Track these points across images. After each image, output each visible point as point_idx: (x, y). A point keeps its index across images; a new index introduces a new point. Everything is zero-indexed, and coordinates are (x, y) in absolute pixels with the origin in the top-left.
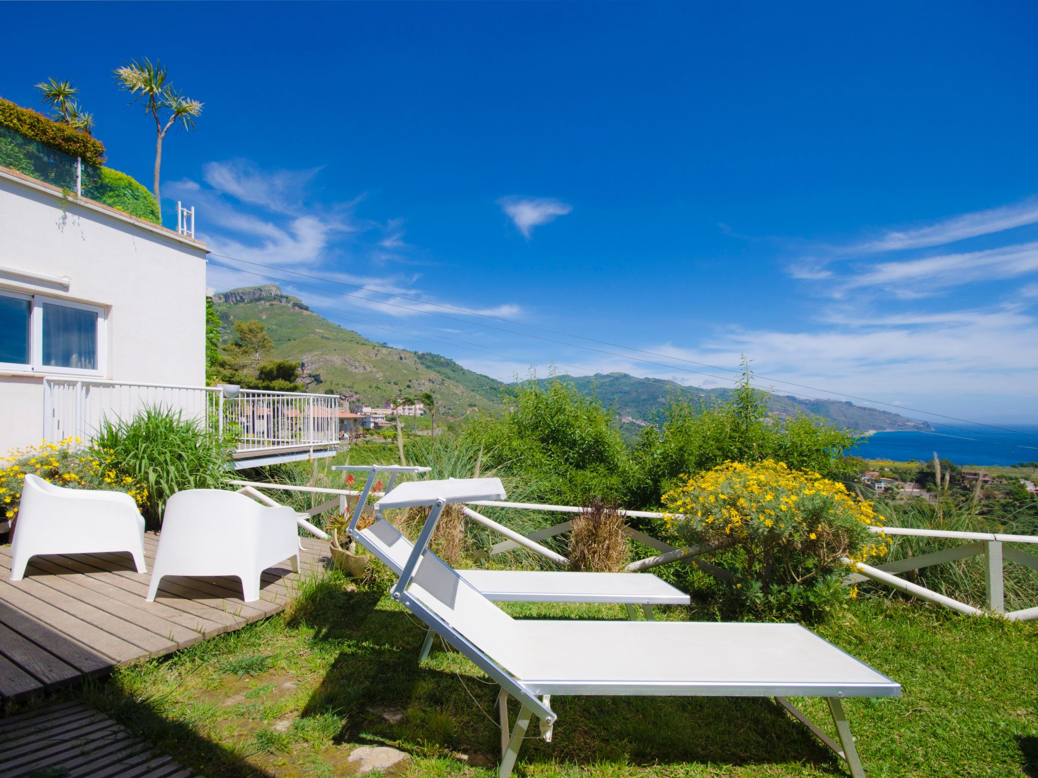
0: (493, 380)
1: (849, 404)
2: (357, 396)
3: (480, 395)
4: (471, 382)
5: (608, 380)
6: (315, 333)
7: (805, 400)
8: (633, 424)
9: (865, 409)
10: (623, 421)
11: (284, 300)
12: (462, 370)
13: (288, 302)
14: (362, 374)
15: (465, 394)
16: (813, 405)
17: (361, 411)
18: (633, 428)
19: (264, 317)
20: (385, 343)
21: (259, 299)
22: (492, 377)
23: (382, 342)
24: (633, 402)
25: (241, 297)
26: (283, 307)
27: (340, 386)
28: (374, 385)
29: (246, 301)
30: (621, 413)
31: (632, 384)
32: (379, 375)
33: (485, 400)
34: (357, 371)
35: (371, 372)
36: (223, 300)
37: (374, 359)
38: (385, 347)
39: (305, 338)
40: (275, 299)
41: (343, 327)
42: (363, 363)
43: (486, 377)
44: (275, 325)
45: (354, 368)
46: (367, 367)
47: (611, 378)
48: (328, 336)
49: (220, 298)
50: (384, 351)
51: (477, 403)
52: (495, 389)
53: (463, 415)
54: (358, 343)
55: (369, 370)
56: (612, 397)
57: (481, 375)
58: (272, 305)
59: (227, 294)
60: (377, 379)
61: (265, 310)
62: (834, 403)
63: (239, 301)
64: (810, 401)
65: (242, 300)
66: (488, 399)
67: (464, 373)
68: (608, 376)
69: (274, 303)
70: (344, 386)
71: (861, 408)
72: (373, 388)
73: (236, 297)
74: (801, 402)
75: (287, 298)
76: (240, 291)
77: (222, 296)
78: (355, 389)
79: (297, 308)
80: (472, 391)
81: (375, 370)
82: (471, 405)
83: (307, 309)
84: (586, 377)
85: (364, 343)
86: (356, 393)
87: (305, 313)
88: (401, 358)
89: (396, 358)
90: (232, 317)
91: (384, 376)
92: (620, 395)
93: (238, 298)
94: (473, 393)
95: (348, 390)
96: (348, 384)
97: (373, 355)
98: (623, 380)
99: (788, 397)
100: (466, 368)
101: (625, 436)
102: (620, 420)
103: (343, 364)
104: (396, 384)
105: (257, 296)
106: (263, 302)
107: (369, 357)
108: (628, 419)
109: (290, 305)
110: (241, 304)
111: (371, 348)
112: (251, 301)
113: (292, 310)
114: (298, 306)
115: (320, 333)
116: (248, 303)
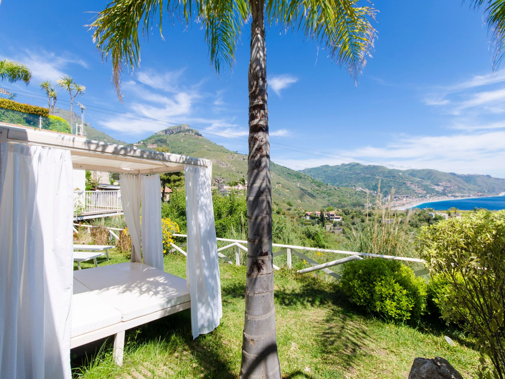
0: (289, 169)
1: (489, 176)
2: (223, 180)
3: (282, 177)
4: (278, 170)
5: (349, 167)
6: (204, 148)
7: (461, 175)
8: (362, 191)
9: (498, 179)
10: (357, 190)
11: (191, 132)
12: (274, 164)
13: (193, 132)
14: (226, 168)
15: (275, 177)
16: (466, 177)
17: (223, 188)
18: (362, 194)
19: (182, 141)
20: (237, 152)
21: (180, 132)
22: (288, 167)
23: (235, 151)
24: (362, 179)
25: (172, 131)
26: (190, 135)
27: (216, 175)
28: (231, 174)
29: (174, 133)
30: (356, 185)
31: (362, 169)
32: (234, 169)
33: (285, 180)
34: (223, 167)
35: (230, 167)
36: (164, 133)
37: (232, 160)
38: (236, 154)
39: (200, 151)
40: (187, 131)
41: (217, 144)
42: (226, 163)
43: (285, 167)
44: (187, 144)
45: (222, 165)
46: (228, 165)
47: (350, 166)
48: (210, 149)
49: (163, 132)
50: (236, 156)
51: (281, 182)
52: (290, 174)
53: (274, 189)
54: (224, 152)
55: (229, 166)
56: (351, 177)
57: (283, 167)
58: (185, 134)
59: (166, 130)
60: (233, 171)
61: (182, 137)
62: (479, 176)
63: (171, 133)
64: (464, 175)
65: (173, 133)
66: (286, 179)
67: (274, 166)
68: (348, 165)
69: (186, 133)
70: (217, 175)
71: (496, 179)
72: (231, 175)
73: (170, 131)
74: (459, 176)
75: (192, 130)
76: (172, 128)
77: (164, 131)
78: (222, 176)
79: (196, 135)
80: (279, 175)
81: (232, 166)
82: (278, 183)
83: (201, 135)
84: (337, 166)
85: (227, 152)
86: (223, 178)
87: (200, 137)
88: (244, 159)
89: (242, 159)
90: (168, 142)
91: (236, 169)
92: (355, 175)
93: (171, 132)
94: (279, 177)
95: (219, 177)
96: (219, 174)
97: (231, 158)
98: (357, 167)
99: (451, 173)
100: (275, 163)
101: (358, 198)
102: (355, 189)
103: (217, 163)
104: (241, 173)
105: (179, 130)
106: (181, 133)
107: (229, 159)
108: (359, 189)
109: (193, 134)
110: (172, 135)
111: (230, 154)
112: (177, 133)
113: (194, 137)
114: (197, 134)
115: (207, 147)
116: (175, 134)
